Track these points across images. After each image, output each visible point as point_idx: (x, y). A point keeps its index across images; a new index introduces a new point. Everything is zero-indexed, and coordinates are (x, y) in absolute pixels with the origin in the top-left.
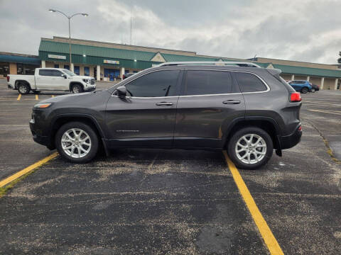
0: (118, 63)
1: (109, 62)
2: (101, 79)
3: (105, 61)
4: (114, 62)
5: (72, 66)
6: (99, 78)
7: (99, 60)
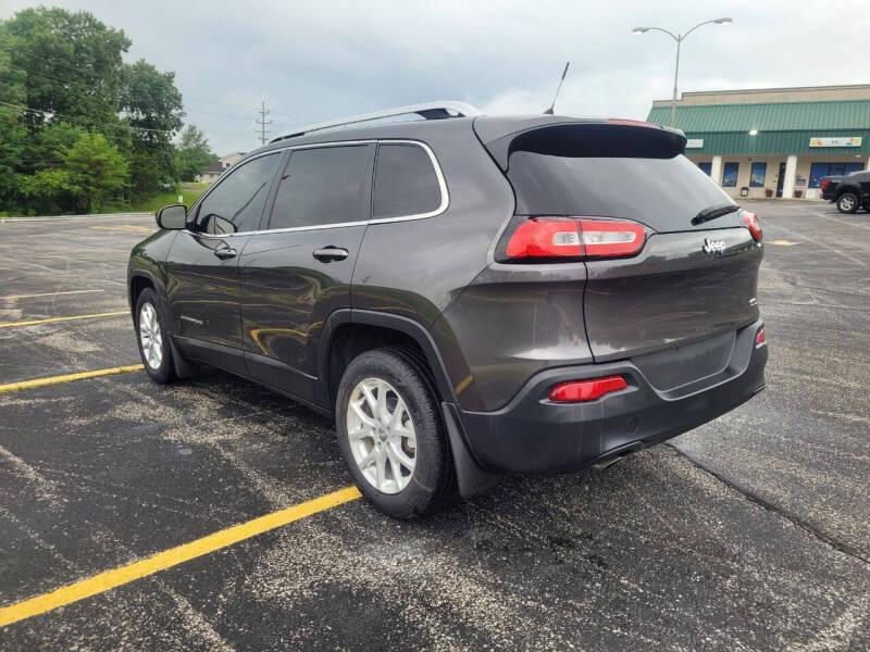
0: (857, 141)
1: (827, 142)
2: (798, 194)
3: (814, 142)
4: (843, 141)
5: (717, 164)
6: (788, 192)
7: (794, 140)
